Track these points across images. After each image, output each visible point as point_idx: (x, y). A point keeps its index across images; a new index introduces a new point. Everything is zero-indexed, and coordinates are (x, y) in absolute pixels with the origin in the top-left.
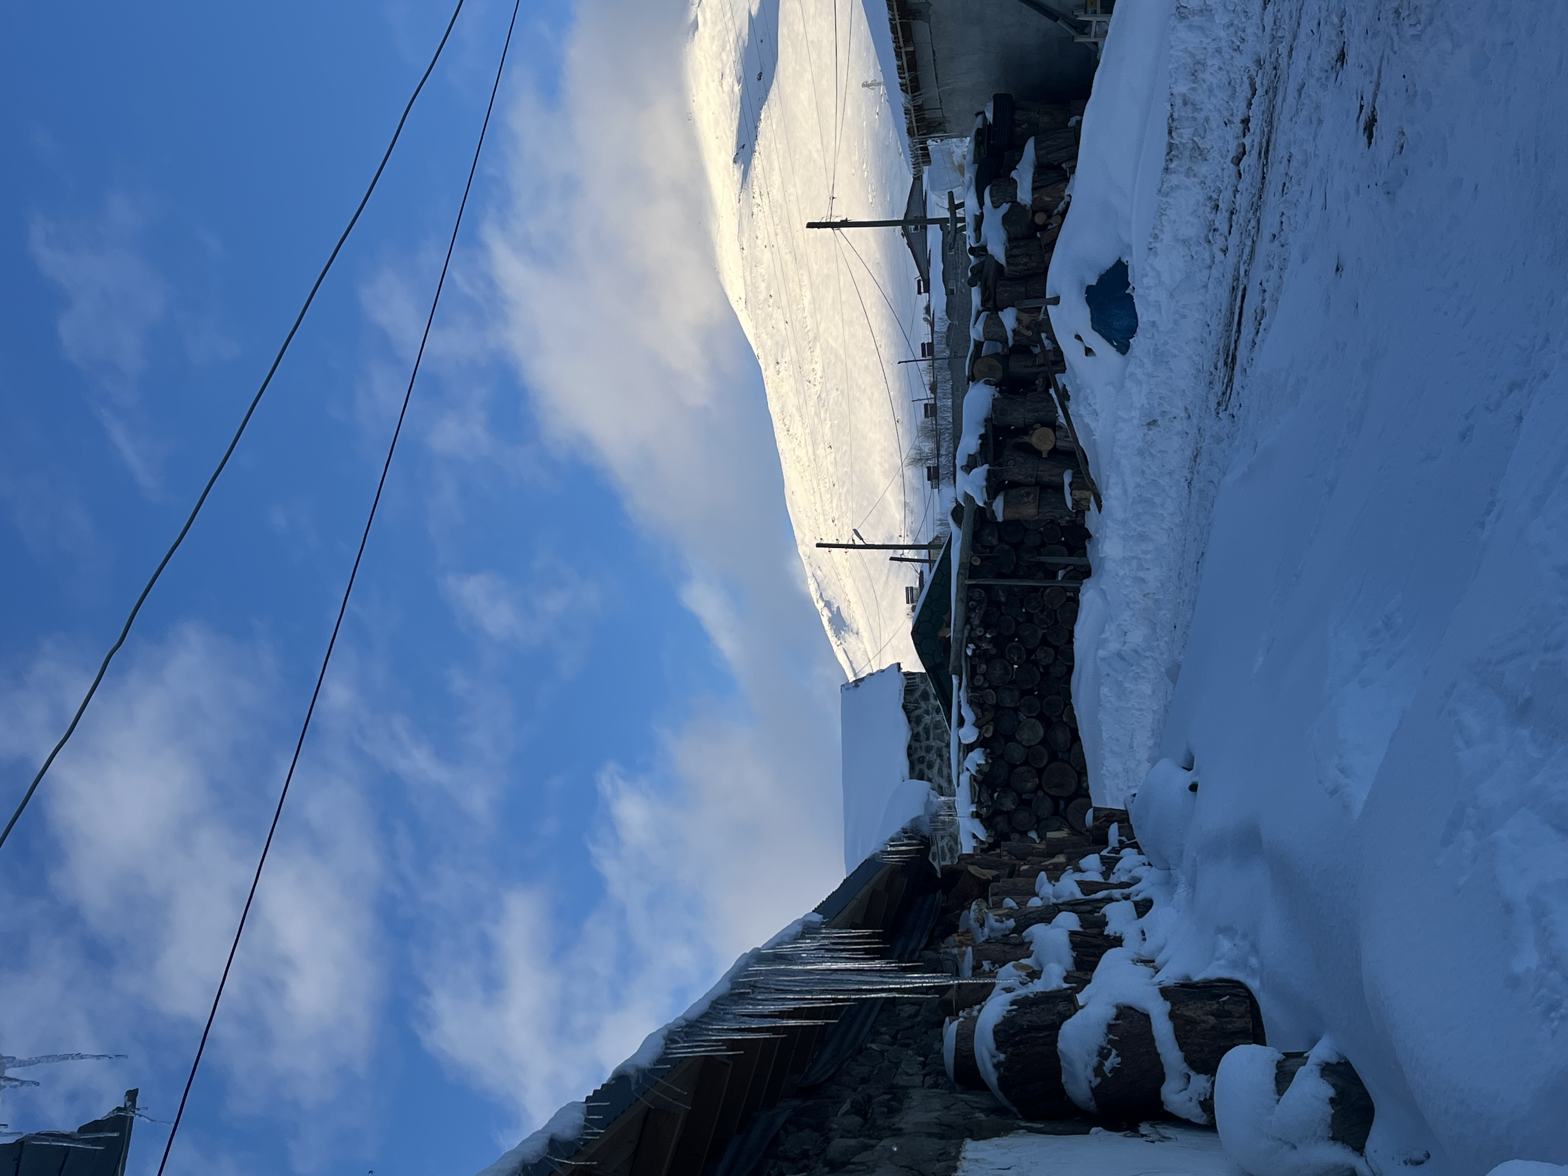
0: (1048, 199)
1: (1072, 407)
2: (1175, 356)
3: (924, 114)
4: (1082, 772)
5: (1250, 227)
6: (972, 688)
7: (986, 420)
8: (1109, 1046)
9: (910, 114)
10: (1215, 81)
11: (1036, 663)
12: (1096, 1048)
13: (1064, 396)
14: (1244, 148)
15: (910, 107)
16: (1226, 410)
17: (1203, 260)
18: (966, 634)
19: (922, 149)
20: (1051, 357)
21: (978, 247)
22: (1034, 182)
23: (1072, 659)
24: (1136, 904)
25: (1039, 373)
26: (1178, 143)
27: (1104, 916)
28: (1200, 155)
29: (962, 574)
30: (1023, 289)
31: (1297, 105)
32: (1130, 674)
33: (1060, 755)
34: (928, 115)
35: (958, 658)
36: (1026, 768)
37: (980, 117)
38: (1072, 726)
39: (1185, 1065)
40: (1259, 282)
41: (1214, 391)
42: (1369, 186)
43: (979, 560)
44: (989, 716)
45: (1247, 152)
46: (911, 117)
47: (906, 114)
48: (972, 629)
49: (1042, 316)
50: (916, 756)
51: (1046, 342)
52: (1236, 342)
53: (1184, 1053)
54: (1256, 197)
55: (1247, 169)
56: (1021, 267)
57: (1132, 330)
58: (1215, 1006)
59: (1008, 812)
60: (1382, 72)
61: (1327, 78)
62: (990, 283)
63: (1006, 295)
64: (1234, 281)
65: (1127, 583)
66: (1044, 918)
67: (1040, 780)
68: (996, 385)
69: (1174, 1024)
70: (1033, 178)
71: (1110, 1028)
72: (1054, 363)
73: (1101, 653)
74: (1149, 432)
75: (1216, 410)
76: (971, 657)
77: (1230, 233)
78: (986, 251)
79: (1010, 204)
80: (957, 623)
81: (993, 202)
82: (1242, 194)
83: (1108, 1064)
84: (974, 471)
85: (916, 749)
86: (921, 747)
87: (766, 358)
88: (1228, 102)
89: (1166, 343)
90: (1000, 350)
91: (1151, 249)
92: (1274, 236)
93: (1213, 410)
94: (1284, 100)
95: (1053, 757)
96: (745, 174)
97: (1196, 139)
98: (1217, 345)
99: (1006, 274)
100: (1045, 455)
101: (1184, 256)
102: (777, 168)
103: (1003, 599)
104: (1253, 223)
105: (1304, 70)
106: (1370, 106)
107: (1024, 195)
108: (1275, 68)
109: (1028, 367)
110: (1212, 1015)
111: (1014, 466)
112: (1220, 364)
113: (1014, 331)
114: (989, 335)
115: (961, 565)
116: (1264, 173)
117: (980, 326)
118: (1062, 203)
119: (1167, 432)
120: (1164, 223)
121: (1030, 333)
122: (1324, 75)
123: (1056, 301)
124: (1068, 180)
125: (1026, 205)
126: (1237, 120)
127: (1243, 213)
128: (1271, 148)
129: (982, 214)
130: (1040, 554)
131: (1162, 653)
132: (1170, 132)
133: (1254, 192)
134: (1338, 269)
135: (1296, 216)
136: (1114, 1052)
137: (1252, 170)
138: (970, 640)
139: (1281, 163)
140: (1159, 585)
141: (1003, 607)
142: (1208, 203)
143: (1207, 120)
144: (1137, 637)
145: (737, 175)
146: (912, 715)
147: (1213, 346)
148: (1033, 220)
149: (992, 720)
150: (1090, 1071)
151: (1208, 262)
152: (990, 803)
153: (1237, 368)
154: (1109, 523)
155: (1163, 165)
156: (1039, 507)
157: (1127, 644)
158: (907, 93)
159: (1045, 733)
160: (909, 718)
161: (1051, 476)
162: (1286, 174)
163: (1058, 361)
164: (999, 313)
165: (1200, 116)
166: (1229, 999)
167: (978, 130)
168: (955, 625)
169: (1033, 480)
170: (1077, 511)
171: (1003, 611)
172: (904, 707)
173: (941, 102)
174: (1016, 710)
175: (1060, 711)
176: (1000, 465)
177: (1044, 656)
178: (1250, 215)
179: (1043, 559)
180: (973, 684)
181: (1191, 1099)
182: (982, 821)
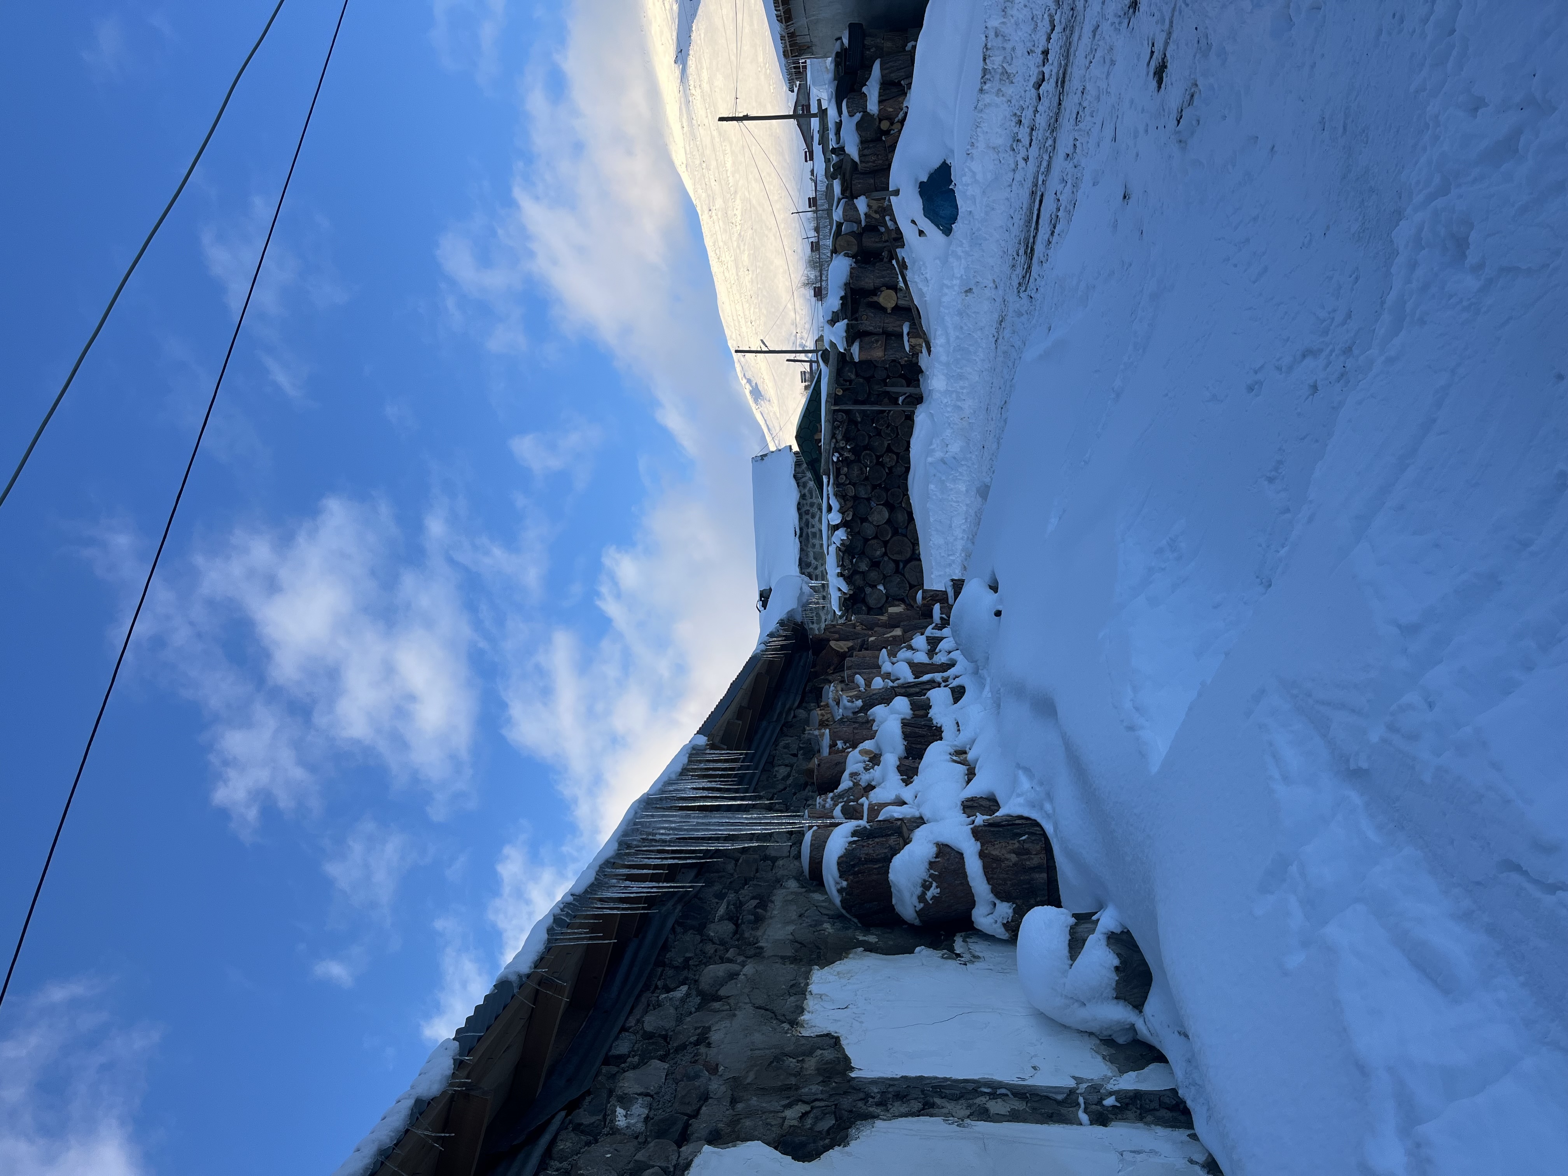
0: (891, 110)
1: (909, 274)
2: (986, 239)
3: (796, 40)
4: (915, 543)
5: (1047, 145)
6: (837, 484)
7: (845, 284)
8: (930, 880)
9: (785, 40)
10: (1021, 16)
11: (882, 465)
12: (920, 881)
13: (903, 266)
14: (1044, 76)
15: (784, 34)
16: (1025, 291)
17: (1009, 165)
18: (833, 445)
19: (795, 68)
20: (894, 235)
21: (838, 148)
22: (880, 96)
23: (909, 463)
24: (953, 690)
25: (885, 247)
26: (990, 68)
27: (928, 699)
28: (1008, 78)
29: (828, 402)
30: (872, 181)
31: (1092, 44)
32: (950, 477)
33: (900, 531)
34: (799, 40)
35: (827, 462)
36: (876, 541)
37: (839, 42)
38: (909, 510)
39: (991, 895)
40: (1054, 193)
41: (1016, 272)
42: (1157, 127)
43: (842, 391)
44: (850, 504)
45: (1046, 79)
46: (786, 43)
47: (781, 40)
48: (837, 442)
49: (887, 202)
50: (803, 510)
51: (889, 223)
52: (1034, 237)
53: (991, 886)
54: (1053, 119)
55: (1045, 94)
56: (870, 164)
57: (953, 218)
58: (1017, 845)
59: (863, 573)
60: (1174, 22)
61: (1120, 23)
62: (847, 175)
63: (859, 186)
64: (1033, 187)
65: (949, 409)
66: (884, 699)
67: (886, 549)
68: (853, 257)
69: (983, 862)
70: (879, 93)
71: (931, 864)
72: (896, 240)
73: (930, 459)
74: (966, 298)
75: (1017, 289)
76: (836, 462)
77: (1030, 145)
78: (844, 151)
79: (862, 113)
80: (826, 437)
81: (849, 112)
82: (1041, 115)
83: (929, 894)
84: (837, 324)
85: (803, 505)
86: (807, 504)
87: (702, 207)
88: (1031, 35)
89: (979, 229)
90: (855, 229)
91: (969, 154)
92: (1068, 155)
93: (1015, 288)
94: (1079, 39)
95: (896, 532)
96: (684, 71)
97: (1004, 65)
98: (1019, 236)
99: (860, 170)
100: (889, 311)
101: (994, 160)
102: (705, 68)
103: (859, 419)
104: (1050, 142)
105: (1098, 12)
106: (1161, 53)
107: (873, 107)
108: (1072, 9)
109: (877, 242)
110: (1014, 853)
111: (866, 320)
112: (1022, 252)
113: (866, 214)
114: (846, 218)
115: (828, 395)
116: (1060, 100)
117: (840, 211)
118: (901, 113)
119: (980, 298)
120: (979, 134)
121: (877, 216)
122: (1117, 20)
123: (897, 193)
124: (906, 94)
125: (874, 115)
126: (1039, 51)
127: (1041, 131)
128: (1067, 78)
129: (841, 121)
130: (886, 385)
131: (973, 464)
132: (985, 60)
133: (1051, 115)
134: (1125, 197)
135: (1088, 142)
136: (934, 884)
137: (1050, 96)
138: (836, 450)
139: (1075, 94)
140: (972, 411)
141: (859, 425)
142: (1013, 118)
143: (1014, 49)
144: (955, 448)
145: (678, 73)
146: (800, 481)
147: (1015, 236)
148: (879, 127)
149: (852, 507)
150: (915, 900)
151: (1013, 166)
152: (850, 567)
153: (1035, 260)
154: (937, 365)
155: (979, 86)
156: (885, 350)
157: (948, 453)
158: (782, 23)
159: (889, 516)
160: (798, 484)
161: (894, 327)
162: (1080, 104)
163: (898, 239)
164: (855, 200)
165: (1009, 46)
166: (1028, 838)
167: (837, 53)
168: (824, 439)
169: (881, 330)
170: (913, 353)
171: (859, 428)
172: (795, 476)
173: (809, 30)
174: (869, 499)
175: (900, 500)
176: (856, 319)
177: (889, 460)
178: (1048, 134)
179: (888, 389)
180: (838, 482)
181: (996, 922)
182: (844, 579)
